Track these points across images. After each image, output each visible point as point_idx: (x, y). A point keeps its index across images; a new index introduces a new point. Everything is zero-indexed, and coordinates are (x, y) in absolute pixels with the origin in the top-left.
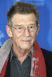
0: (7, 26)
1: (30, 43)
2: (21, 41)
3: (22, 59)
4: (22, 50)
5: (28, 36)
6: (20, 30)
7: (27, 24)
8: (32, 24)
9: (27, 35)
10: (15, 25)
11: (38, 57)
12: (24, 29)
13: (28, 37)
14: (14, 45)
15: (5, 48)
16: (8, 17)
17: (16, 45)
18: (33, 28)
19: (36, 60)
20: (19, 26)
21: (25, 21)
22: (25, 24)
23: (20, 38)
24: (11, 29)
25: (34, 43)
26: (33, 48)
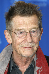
0: (6, 31)
1: (33, 50)
2: (23, 48)
3: (23, 68)
4: (23, 58)
5: (31, 41)
6: (21, 35)
7: (29, 27)
8: (34, 28)
9: (29, 40)
10: (15, 30)
11: (42, 66)
12: (26, 34)
13: (30, 43)
14: (14, 52)
15: (3, 56)
16: (7, 19)
17: (17, 52)
18: (35, 32)
19: (40, 70)
20: (20, 30)
21: (27, 25)
22: (26, 28)
23: (21, 44)
24: (10, 34)
25: (37, 50)
26: (36, 55)
